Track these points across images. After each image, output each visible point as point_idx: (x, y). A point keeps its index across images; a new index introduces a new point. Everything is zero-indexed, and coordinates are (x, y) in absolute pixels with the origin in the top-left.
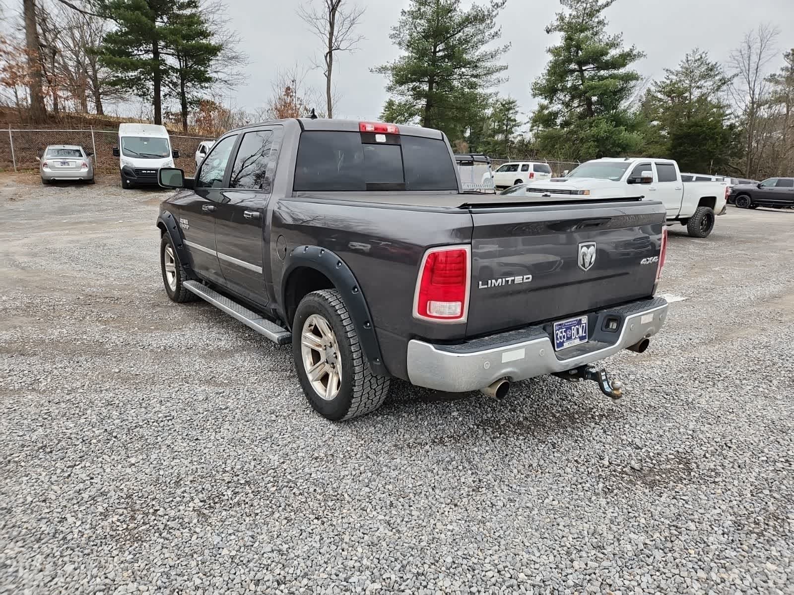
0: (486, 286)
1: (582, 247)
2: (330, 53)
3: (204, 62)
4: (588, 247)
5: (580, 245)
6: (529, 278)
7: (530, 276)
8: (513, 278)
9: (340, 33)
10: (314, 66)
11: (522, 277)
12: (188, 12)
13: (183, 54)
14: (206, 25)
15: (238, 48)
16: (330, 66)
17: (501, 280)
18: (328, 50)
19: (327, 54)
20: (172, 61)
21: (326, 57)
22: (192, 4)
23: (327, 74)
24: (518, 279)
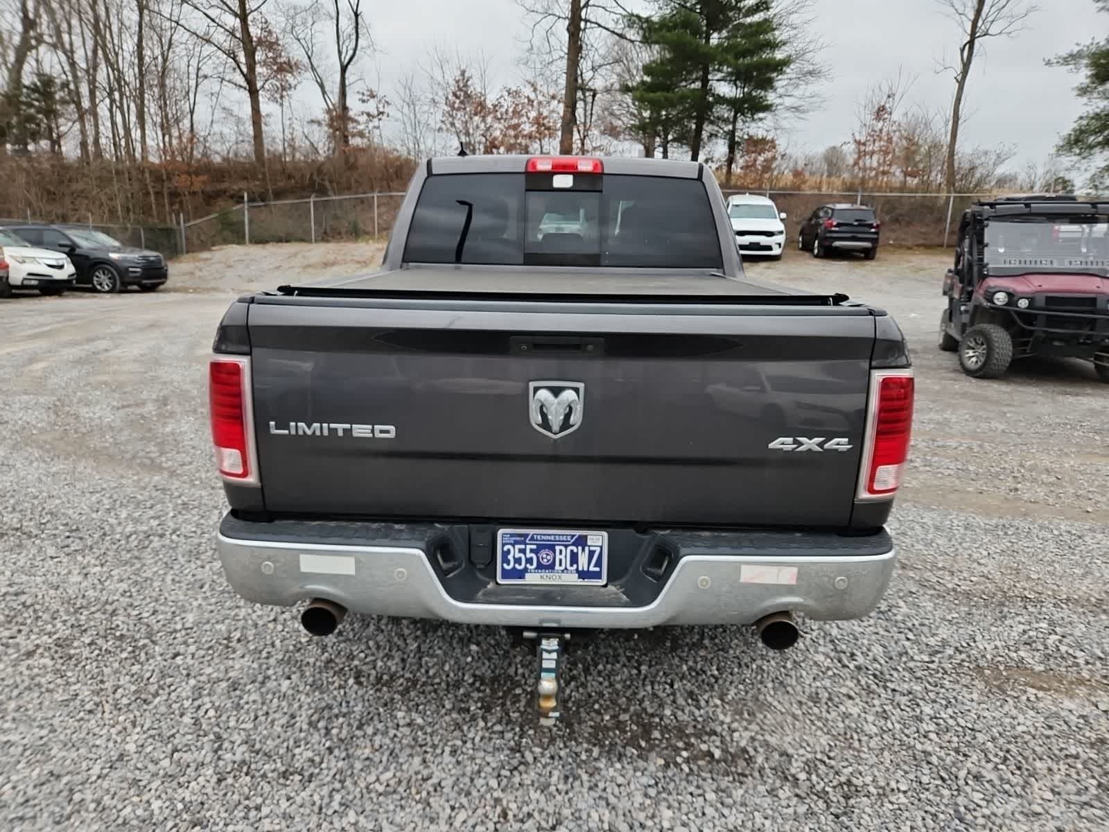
0: (286, 432)
1: (536, 389)
2: (971, 43)
3: (768, 84)
4: (556, 392)
5: (532, 385)
6: (388, 432)
7: (392, 428)
8: (348, 426)
9: (993, 9)
10: (940, 68)
11: (370, 427)
12: (758, 17)
13: (739, 76)
14: (777, 33)
15: (818, 58)
16: (966, 66)
17: (318, 425)
18: (968, 38)
19: (965, 46)
20: (725, 89)
21: (962, 50)
22: (762, 5)
23: (959, 78)
24: (361, 431)
